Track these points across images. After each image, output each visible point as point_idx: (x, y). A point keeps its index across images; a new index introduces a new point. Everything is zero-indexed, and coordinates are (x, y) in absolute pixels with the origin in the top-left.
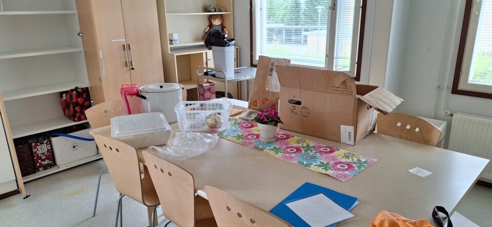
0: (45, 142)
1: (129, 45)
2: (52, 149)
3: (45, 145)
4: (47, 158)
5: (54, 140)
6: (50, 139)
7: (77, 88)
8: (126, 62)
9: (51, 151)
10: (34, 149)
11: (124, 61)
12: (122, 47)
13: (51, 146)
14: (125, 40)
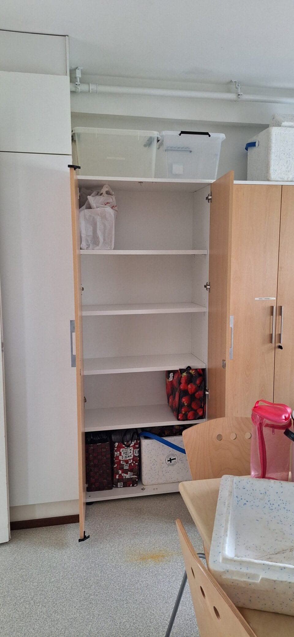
0: (133, 443)
1: (281, 307)
2: (140, 456)
3: (132, 448)
4: (131, 470)
5: (145, 443)
6: (140, 439)
7: (189, 368)
8: (271, 335)
9: (138, 459)
10: (116, 451)
11: (267, 333)
12: (269, 310)
13: (140, 452)
14: (275, 299)
